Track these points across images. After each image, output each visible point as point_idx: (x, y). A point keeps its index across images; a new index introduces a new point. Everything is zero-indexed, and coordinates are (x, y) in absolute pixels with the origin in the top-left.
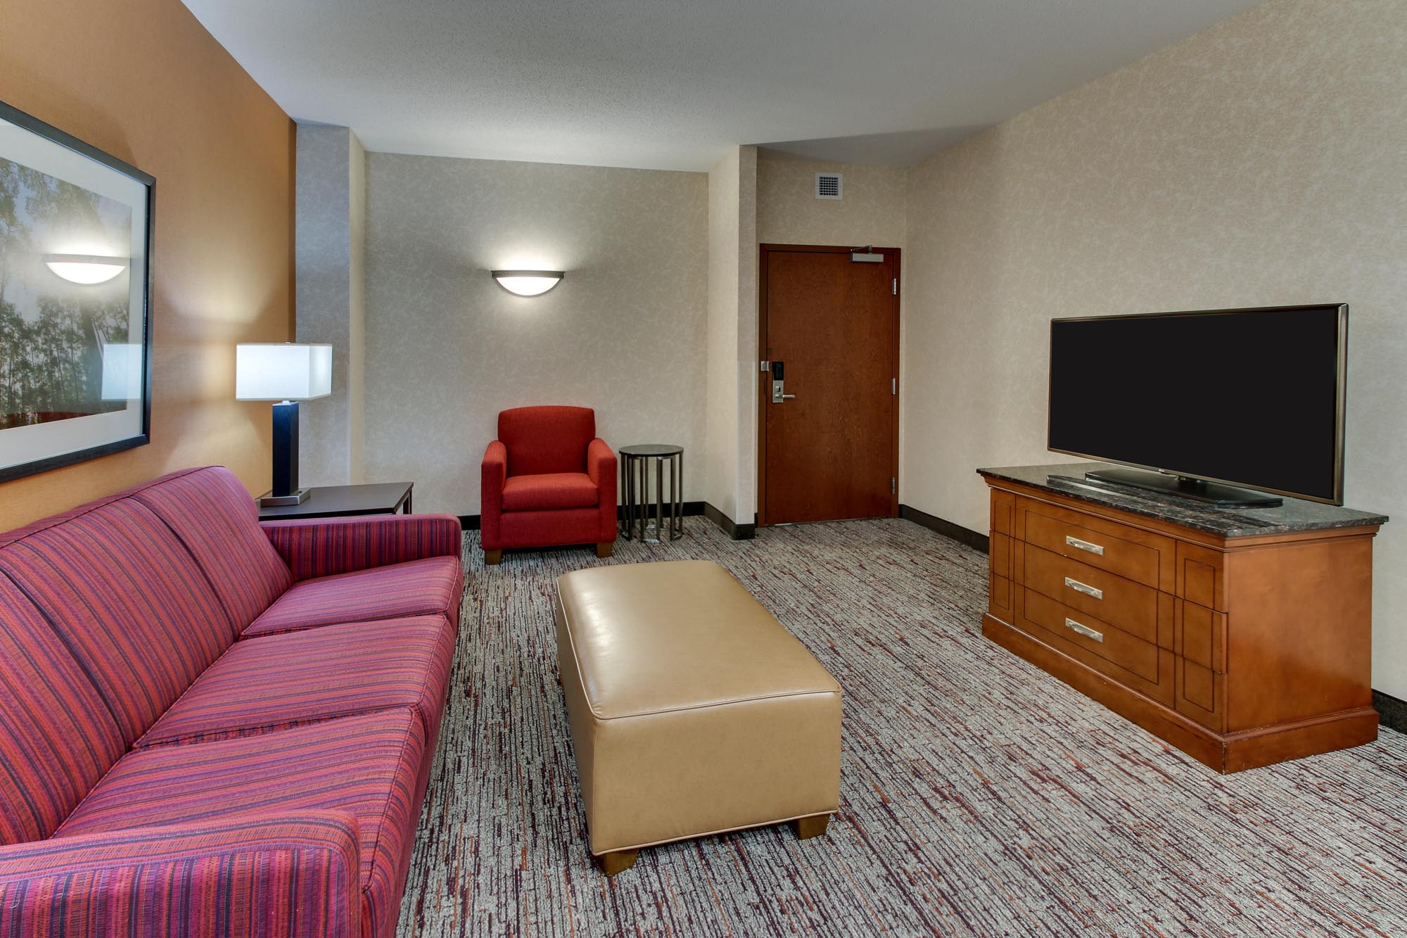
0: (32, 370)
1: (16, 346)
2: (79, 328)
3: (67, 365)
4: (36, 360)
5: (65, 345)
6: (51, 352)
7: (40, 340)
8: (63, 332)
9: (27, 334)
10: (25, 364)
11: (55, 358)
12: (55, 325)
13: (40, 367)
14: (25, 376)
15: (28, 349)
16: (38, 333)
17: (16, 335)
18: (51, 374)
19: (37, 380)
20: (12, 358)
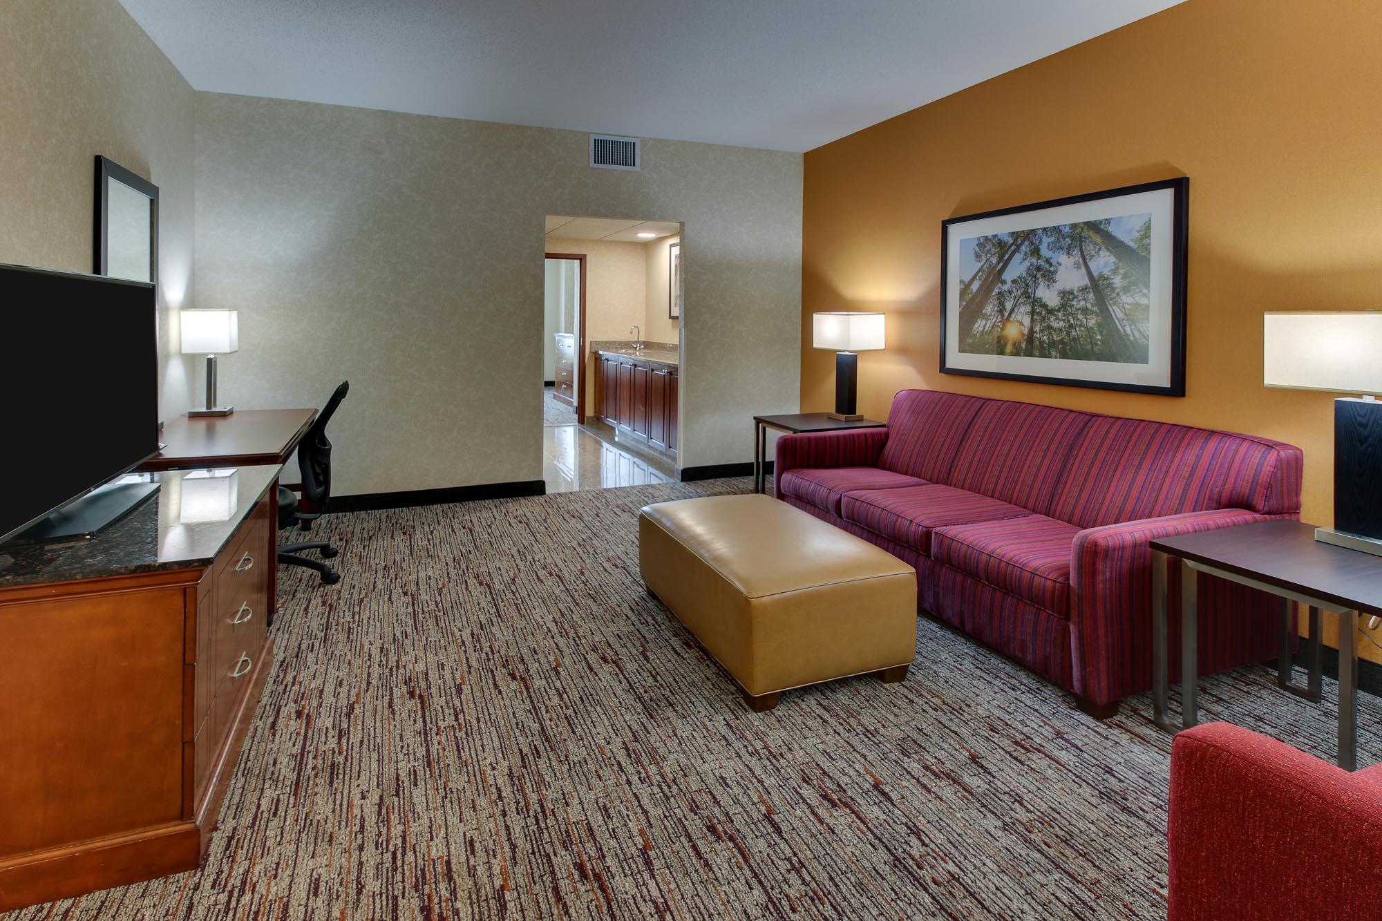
0: (1055, 330)
1: (1044, 318)
2: (1093, 306)
3: (1082, 329)
4: (1057, 325)
5: (1080, 317)
6: (1069, 321)
7: (1060, 315)
8: (1078, 309)
9: (1051, 312)
10: (1050, 327)
11: (1072, 324)
12: (1071, 306)
13: (1060, 329)
14: (1050, 333)
15: (1052, 319)
16: (1059, 311)
17: (1044, 313)
18: (1068, 334)
19: (1058, 335)
20: (1041, 324)
